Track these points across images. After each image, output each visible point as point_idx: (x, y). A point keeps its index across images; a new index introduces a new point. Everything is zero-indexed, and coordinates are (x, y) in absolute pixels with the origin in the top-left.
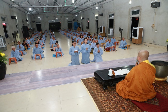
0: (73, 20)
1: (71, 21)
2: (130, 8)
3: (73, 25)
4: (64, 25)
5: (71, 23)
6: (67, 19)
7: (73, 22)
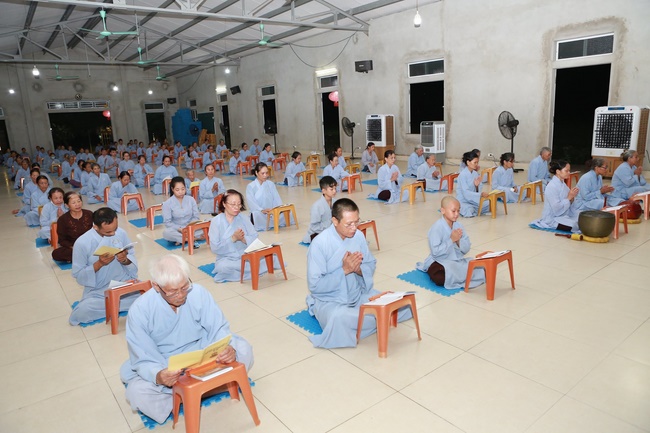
0: (169, 100)
1: (160, 106)
2: (551, 32)
3: (169, 124)
4: (129, 124)
5: (161, 116)
6: (150, 92)
7: (171, 111)
